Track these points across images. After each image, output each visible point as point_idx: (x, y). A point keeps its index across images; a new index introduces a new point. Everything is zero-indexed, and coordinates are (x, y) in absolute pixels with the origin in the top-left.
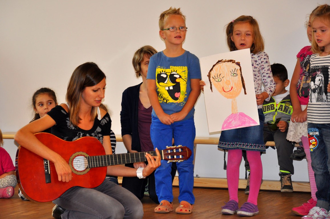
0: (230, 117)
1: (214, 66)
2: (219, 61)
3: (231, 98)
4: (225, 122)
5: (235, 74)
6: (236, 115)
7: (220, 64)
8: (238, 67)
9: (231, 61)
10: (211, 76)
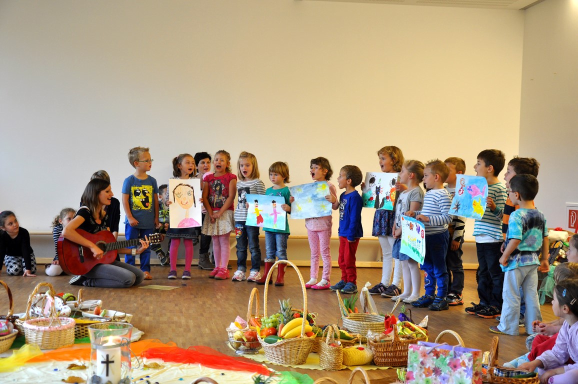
0: (184, 220)
1: (177, 186)
2: (180, 184)
3: (186, 208)
4: (180, 223)
5: (189, 194)
6: (188, 219)
7: (181, 186)
8: (192, 190)
9: (188, 185)
10: (175, 193)
